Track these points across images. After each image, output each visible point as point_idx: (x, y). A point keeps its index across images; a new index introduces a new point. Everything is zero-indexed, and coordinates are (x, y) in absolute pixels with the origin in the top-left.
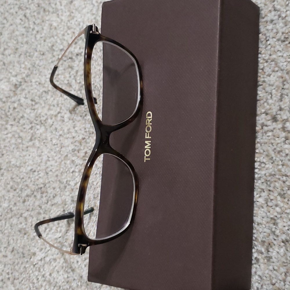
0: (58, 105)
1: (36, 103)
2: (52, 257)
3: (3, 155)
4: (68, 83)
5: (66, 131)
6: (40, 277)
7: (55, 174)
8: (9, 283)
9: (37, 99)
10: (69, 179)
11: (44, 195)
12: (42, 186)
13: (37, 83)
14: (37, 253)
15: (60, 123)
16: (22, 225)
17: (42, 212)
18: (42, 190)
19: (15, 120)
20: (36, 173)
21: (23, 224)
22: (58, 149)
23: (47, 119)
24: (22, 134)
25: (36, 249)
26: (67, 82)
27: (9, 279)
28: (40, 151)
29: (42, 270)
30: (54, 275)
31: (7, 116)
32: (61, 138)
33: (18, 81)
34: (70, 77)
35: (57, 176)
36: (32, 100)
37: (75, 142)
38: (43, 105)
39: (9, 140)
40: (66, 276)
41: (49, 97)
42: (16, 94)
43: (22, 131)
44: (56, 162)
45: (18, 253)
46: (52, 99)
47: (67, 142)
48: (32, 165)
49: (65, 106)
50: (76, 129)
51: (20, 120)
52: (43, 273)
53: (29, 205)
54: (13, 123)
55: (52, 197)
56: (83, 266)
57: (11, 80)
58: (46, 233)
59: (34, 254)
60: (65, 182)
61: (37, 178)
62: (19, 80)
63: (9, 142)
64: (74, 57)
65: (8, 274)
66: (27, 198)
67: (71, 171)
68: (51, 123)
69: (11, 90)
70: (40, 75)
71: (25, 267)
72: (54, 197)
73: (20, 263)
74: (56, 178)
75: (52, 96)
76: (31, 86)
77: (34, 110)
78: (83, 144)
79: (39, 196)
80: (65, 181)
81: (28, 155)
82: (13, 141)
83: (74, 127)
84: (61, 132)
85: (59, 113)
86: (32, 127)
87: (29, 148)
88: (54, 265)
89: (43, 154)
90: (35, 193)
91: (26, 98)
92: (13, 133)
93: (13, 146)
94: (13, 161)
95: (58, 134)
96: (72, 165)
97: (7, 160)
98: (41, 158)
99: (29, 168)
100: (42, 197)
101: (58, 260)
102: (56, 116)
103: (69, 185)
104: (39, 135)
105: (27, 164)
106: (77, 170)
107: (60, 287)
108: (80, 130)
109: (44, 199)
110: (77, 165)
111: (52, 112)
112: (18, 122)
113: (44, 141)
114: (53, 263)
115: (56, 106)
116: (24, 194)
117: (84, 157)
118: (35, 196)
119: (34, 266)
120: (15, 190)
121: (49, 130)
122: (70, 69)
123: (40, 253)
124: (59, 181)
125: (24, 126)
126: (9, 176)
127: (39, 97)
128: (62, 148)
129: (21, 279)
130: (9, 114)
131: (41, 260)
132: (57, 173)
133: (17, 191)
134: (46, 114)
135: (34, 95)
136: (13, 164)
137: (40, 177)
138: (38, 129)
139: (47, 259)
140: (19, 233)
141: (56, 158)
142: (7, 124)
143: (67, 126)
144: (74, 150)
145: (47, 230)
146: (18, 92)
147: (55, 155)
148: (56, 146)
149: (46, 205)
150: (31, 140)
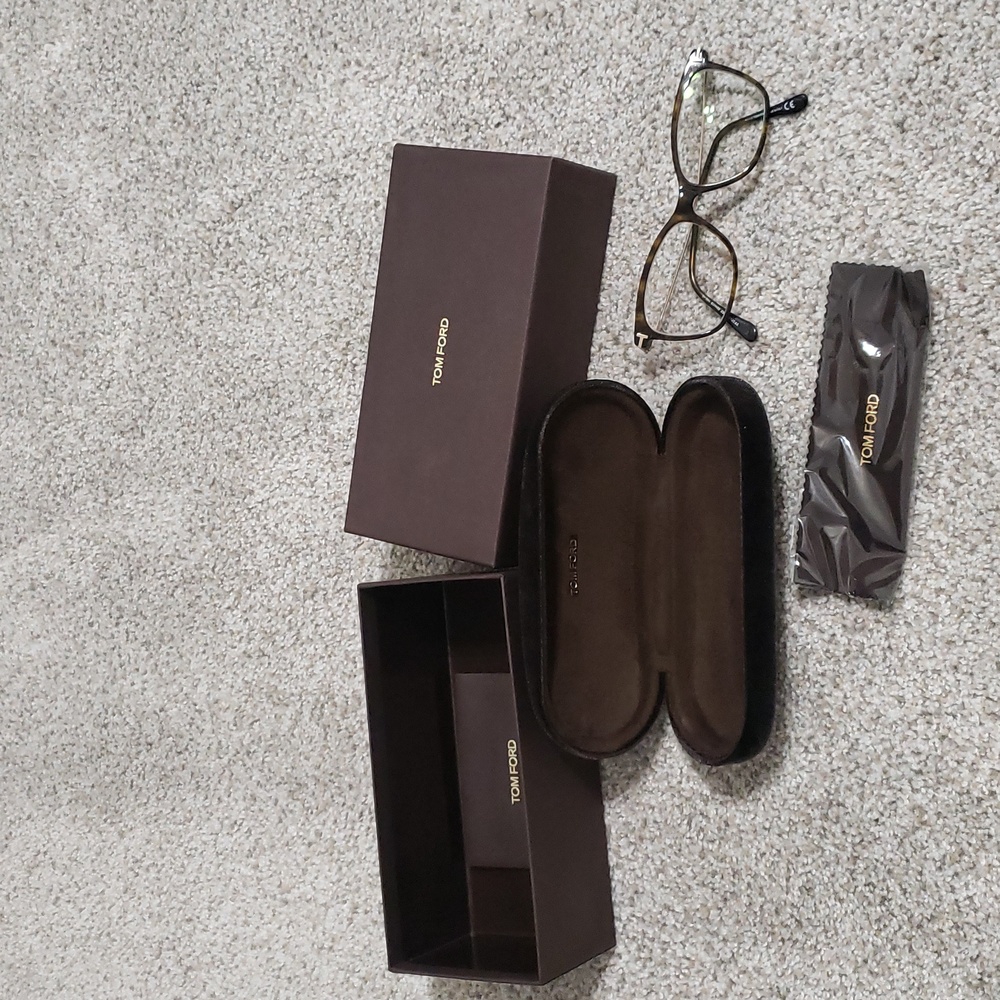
0: (307, 255)
1: (268, 245)
2: (282, 500)
3: (202, 322)
4: (327, 222)
5: (317, 302)
6: (258, 529)
7: (294, 370)
8: (202, 535)
9: (270, 237)
10: (317, 381)
11: (273, 401)
12: (271, 385)
13: (273, 210)
14: (256, 492)
15: (308, 286)
16: (231, 444)
17: (268, 428)
18: (270, 392)
19: (227, 265)
20: (262, 363)
21: (234, 443)
22: (301, 330)
23: (286, 275)
24: (238, 292)
25: (254, 485)
26: (325, 220)
27: (203, 527)
28: (270, 327)
29: (262, 517)
30: (284, 526)
31: (214, 255)
32: (309, 313)
33: (236, 197)
34: (331, 212)
35: (297, 373)
36: (261, 238)
37: (332, 323)
38: (281, 250)
39: (215, 298)
40: (302, 530)
41: (291, 239)
42: (233, 220)
43: (240, 287)
44: (298, 350)
45: (222, 488)
46: (298, 242)
47: (317, 321)
48: (254, 349)
49: (318, 260)
50: (335, 301)
51: (237, 266)
52: (265, 522)
53: (246, 414)
54: (224, 270)
55: (287, 406)
56: (332, 517)
57: (224, 193)
58: (273, 461)
59: (251, 492)
60: (311, 386)
61: (263, 370)
62: (240, 197)
63: (216, 302)
64: (340, 180)
65: (202, 520)
66: (242, 402)
67: (322, 369)
68: (294, 284)
69: (223, 210)
70: (278, 196)
71: (234, 511)
72: (290, 406)
73: (226, 504)
74: (295, 377)
75: (298, 239)
76: (262, 211)
77: (265, 254)
78: (345, 329)
79: (264, 402)
80: (310, 383)
81: (248, 331)
82: (223, 301)
83: (332, 298)
84: (309, 303)
85: (308, 269)
86: (259, 284)
87: (251, 319)
88: (284, 512)
89: (275, 333)
90: (258, 395)
91: (249, 230)
92: (224, 288)
93: (223, 310)
94: (222, 336)
95: (304, 305)
96: (324, 359)
97: (210, 333)
98: (271, 338)
99: (251, 353)
100: (270, 403)
101: (291, 505)
102: (301, 273)
103: (317, 390)
104: (270, 300)
105: (247, 344)
106: (331, 369)
107: (291, 545)
108: (342, 304)
109: (274, 408)
110: (332, 361)
111: (295, 265)
112: (234, 270)
113: (279, 312)
114: (282, 508)
115: (303, 256)
116: (238, 395)
117: (344, 349)
118: (258, 400)
119: (250, 510)
120: (222, 386)
121: (288, 295)
122: (332, 199)
123: (261, 492)
124: (301, 381)
125: (244, 280)
126: (213, 360)
127: (275, 234)
128: (308, 328)
129: (225, 530)
130: (217, 252)
131: (262, 502)
132: (298, 368)
133: (227, 387)
134: (285, 267)
135: (265, 230)
136: (221, 341)
137: (268, 371)
138: (268, 290)
139: (273, 502)
140: (226, 457)
141: (297, 343)
142: (211, 269)
143: (320, 293)
144: (328, 336)
145: (276, 457)
146: (236, 216)
147: (296, 338)
148: (299, 324)
149: (275, 417)
150: (256, 305)
